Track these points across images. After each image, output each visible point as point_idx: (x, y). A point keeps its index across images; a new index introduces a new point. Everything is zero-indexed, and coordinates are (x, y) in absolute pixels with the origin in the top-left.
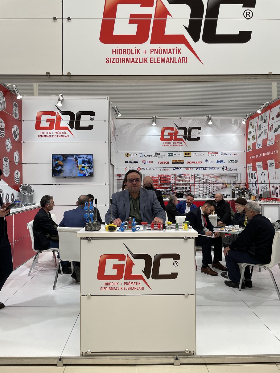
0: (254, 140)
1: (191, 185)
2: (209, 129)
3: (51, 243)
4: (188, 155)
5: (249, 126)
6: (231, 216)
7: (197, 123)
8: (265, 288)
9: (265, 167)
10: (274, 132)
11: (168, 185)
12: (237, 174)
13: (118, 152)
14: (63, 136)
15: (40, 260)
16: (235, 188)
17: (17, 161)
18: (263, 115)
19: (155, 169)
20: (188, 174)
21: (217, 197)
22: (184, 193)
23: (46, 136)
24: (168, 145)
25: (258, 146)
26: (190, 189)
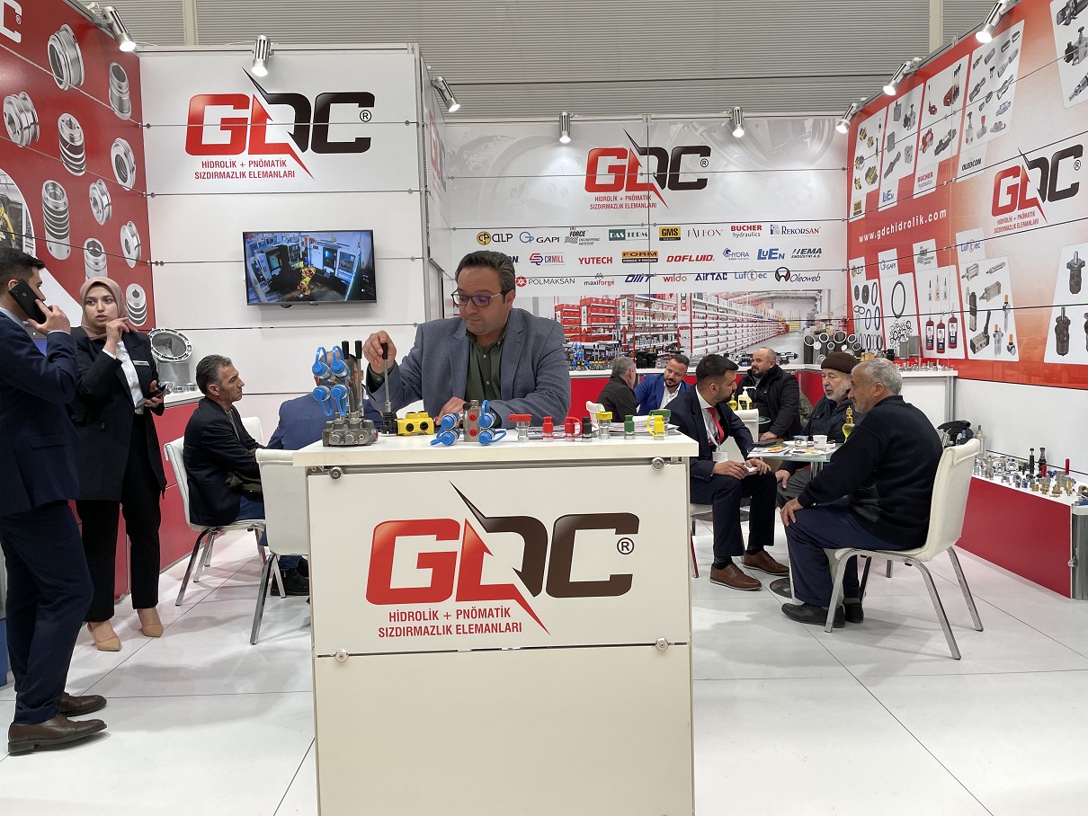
0: (873, 182)
1: (682, 328)
2: (735, 153)
3: (244, 502)
4: (670, 234)
5: (858, 138)
6: (801, 417)
7: (697, 134)
8: (908, 622)
9: (906, 266)
10: (937, 152)
11: (610, 330)
12: (820, 291)
13: (454, 229)
14: (277, 174)
15: (216, 560)
16: (812, 336)
17: (134, 254)
18: (900, 100)
19: (571, 280)
20: (671, 295)
21: (759, 360)
22: (660, 353)
23: (222, 175)
24: (608, 206)
25: (884, 201)
26: (678, 340)
